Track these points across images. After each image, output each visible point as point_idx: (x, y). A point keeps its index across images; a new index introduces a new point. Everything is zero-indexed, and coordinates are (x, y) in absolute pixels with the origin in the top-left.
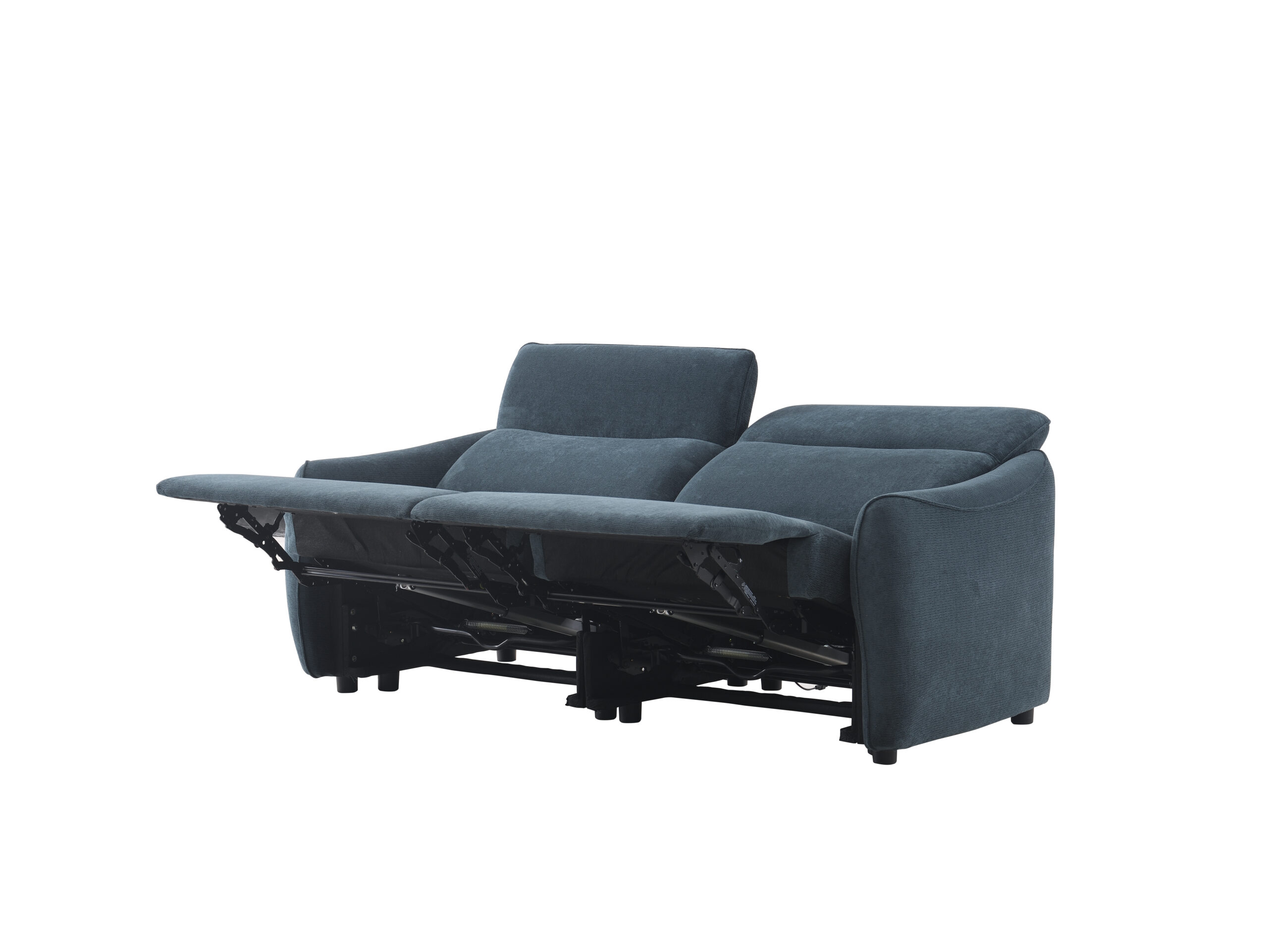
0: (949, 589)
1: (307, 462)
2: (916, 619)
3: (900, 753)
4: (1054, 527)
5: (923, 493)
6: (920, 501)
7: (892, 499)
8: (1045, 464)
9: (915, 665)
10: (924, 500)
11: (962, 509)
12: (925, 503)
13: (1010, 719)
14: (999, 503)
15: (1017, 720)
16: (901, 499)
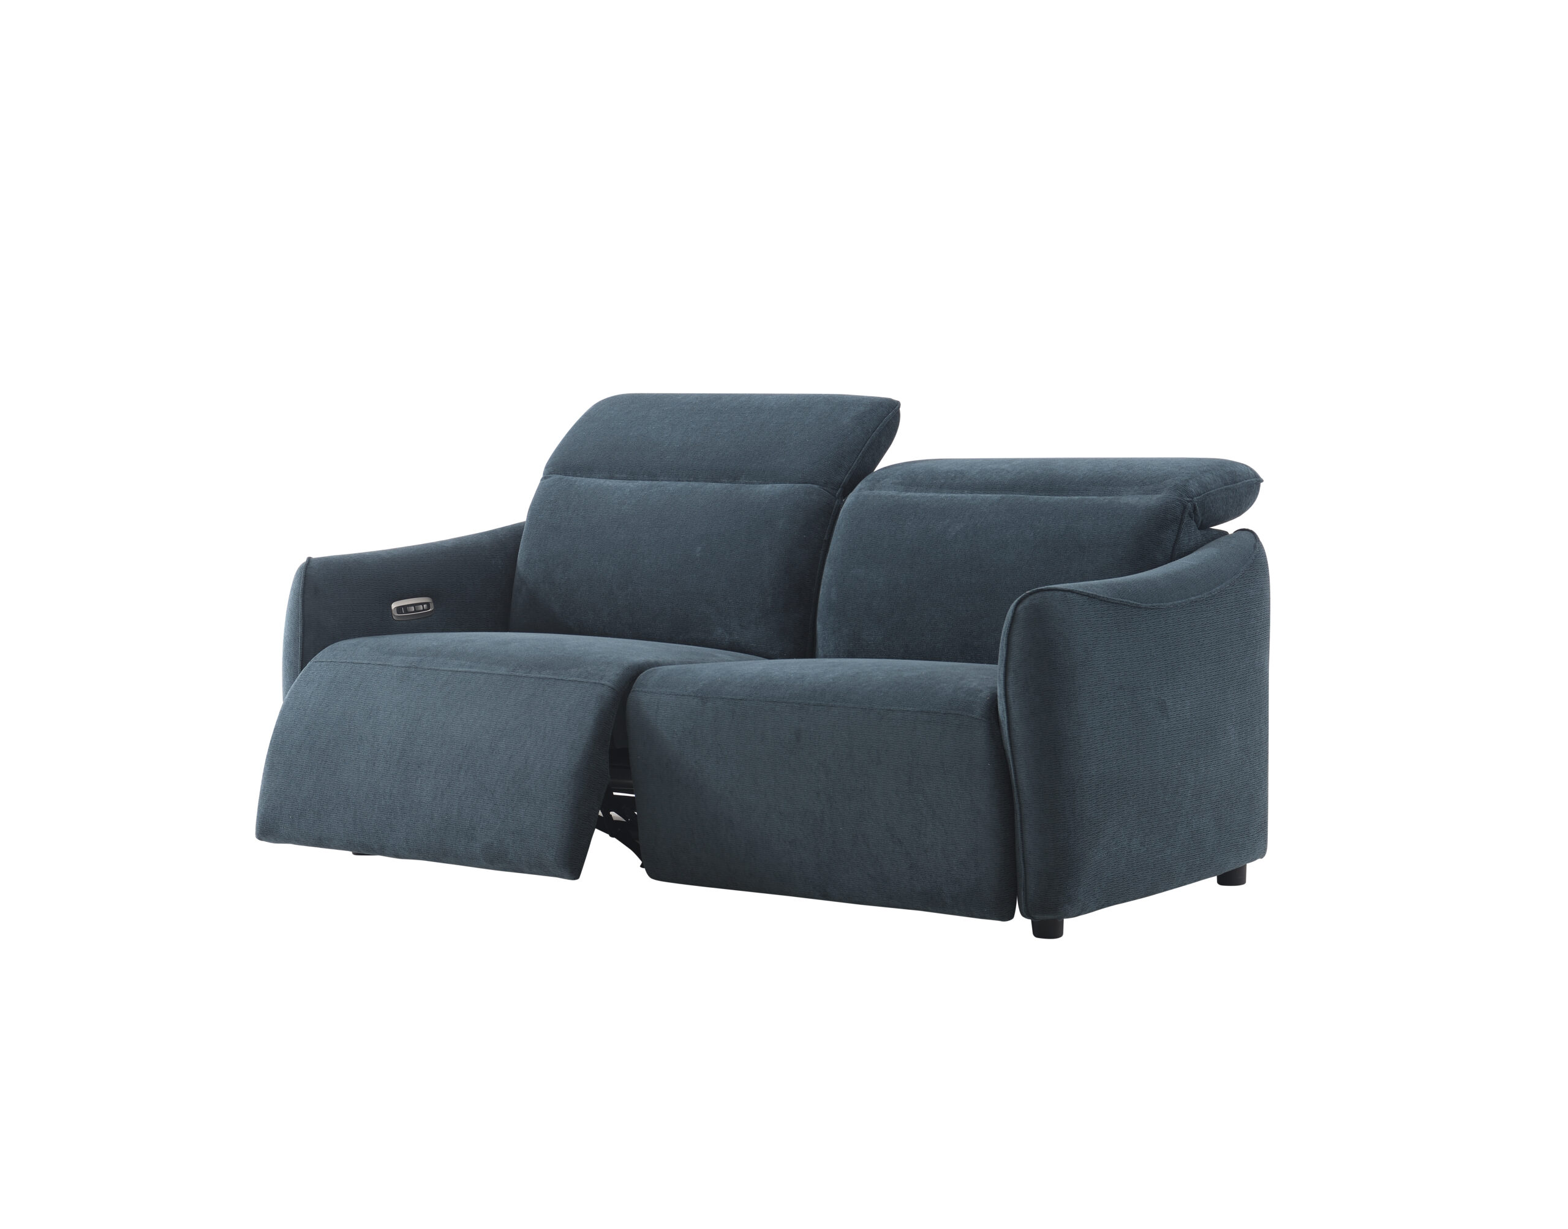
0: (1128, 710)
1: (309, 559)
2: (1084, 749)
3: (1068, 923)
4: (1269, 629)
5: (1092, 586)
6: (1088, 595)
7: (1050, 593)
8: (1255, 547)
9: (1083, 809)
10: (1092, 595)
11: (1144, 605)
12: (1094, 598)
13: (1215, 878)
14: (1193, 598)
15: (1223, 881)
16: (1063, 593)
